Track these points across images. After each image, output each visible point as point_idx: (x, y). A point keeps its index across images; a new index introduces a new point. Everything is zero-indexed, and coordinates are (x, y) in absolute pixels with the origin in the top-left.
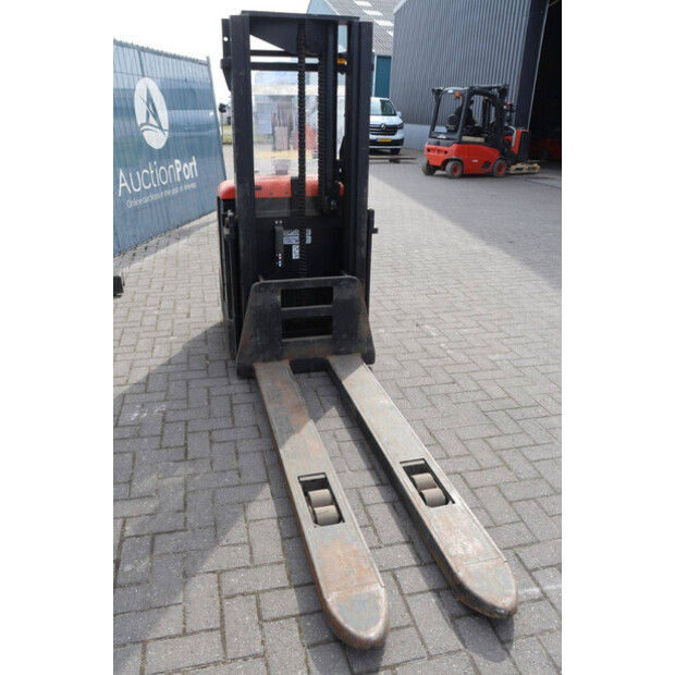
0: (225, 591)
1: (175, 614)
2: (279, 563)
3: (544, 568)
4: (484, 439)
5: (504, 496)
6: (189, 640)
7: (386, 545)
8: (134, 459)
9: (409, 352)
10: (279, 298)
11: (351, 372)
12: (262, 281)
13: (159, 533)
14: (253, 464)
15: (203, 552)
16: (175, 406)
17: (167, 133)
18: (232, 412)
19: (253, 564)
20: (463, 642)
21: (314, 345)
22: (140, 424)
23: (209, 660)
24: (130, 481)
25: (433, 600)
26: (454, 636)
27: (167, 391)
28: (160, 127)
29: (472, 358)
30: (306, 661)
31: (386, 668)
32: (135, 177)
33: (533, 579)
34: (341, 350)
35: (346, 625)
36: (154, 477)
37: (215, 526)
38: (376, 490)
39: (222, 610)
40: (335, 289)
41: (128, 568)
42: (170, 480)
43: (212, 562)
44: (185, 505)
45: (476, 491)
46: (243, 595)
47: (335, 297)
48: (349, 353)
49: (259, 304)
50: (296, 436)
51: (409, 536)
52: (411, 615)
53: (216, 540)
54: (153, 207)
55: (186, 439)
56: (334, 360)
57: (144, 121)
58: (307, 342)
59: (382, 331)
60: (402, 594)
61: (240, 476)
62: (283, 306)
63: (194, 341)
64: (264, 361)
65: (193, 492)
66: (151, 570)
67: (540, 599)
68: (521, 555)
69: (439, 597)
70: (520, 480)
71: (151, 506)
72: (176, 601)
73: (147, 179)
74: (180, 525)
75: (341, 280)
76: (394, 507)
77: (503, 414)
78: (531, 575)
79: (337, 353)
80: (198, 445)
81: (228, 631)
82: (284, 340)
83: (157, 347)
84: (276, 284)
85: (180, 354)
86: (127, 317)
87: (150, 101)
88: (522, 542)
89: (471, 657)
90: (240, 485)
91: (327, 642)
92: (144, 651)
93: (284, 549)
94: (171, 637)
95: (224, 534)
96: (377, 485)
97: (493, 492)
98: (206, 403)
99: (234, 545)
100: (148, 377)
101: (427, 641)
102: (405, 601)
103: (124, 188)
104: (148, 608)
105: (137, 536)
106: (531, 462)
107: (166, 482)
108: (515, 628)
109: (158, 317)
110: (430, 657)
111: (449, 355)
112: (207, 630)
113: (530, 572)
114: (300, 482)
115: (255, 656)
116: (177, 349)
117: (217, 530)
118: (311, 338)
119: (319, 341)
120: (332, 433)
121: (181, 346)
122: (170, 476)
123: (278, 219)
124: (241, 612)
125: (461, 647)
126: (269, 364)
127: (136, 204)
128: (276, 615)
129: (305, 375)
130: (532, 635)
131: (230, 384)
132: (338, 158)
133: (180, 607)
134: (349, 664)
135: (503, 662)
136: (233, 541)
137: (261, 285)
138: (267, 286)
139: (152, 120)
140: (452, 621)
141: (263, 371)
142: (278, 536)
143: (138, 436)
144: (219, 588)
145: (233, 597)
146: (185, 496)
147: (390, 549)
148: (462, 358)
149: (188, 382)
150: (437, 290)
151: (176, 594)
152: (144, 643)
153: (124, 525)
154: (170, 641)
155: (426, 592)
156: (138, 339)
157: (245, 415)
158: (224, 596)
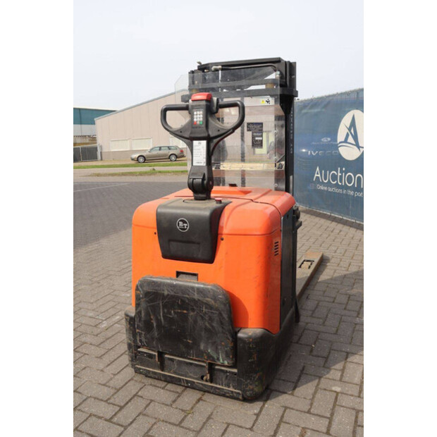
17: (362, 150)
28: (357, 145)
149: (336, 333)
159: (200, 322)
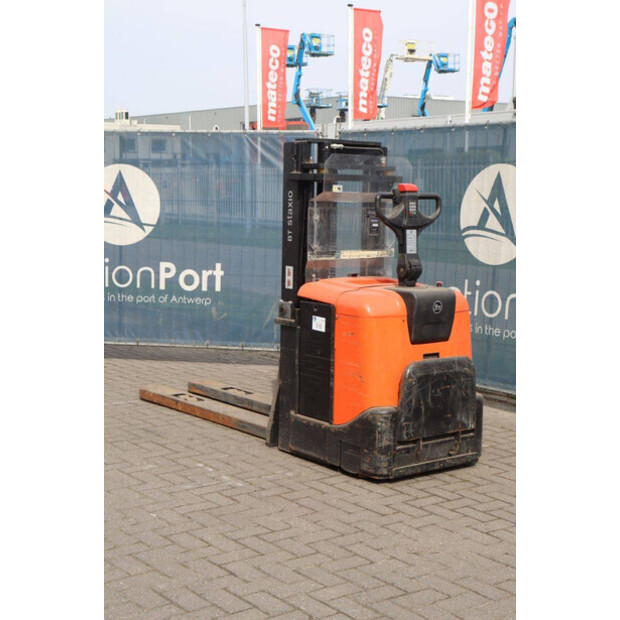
159: (459, 393)
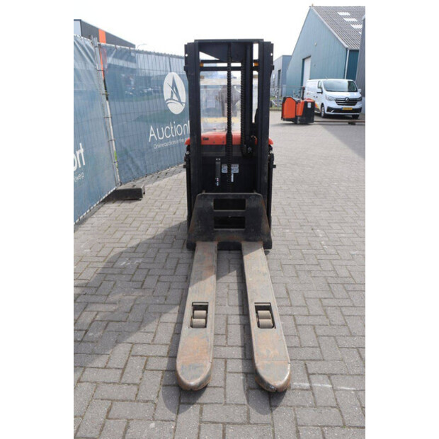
0: (133, 353)
1: (104, 358)
2: (166, 345)
3: (319, 374)
4: (320, 299)
5: (315, 332)
6: (106, 371)
7: (229, 346)
8: (114, 285)
9: (298, 245)
10: (212, 204)
11: (251, 252)
12: (204, 193)
13: (112, 321)
14: (175, 295)
15: (130, 333)
16: (147, 261)
17: (184, 105)
18: (176, 267)
19: (153, 343)
20: (248, 401)
21: (233, 234)
22: (125, 268)
23: (111, 381)
24: (108, 295)
25: (242, 378)
26: (245, 397)
27: (146, 252)
28: (180, 101)
29: (339, 252)
30: (159, 392)
31: (199, 404)
32: (160, 131)
33: (309, 379)
34: (251, 238)
35: (181, 376)
36: (121, 294)
37: (142, 322)
38: (238, 317)
39: (127, 361)
40: (247, 201)
41: (91, 334)
42: (128, 297)
43: (132, 339)
44: (131, 310)
45: (299, 327)
46: (141, 356)
47: (246, 206)
48: (255, 241)
49: (201, 206)
50: (202, 282)
51: (245, 344)
52: (225, 382)
53: (139, 329)
54: (171, 149)
55: (146, 278)
56: (244, 244)
57: (169, 97)
58: (229, 231)
59: (288, 231)
60: (225, 371)
61: (166, 300)
62: (215, 209)
63: (172, 228)
64: (203, 241)
65: (138, 304)
66: (101, 337)
67: (307, 390)
68: (308, 365)
69: (246, 376)
70: (331, 325)
71: (113, 308)
72: (107, 353)
73: (168, 132)
74: (124, 319)
75: (250, 195)
76: (244, 328)
77: (341, 286)
78: (308, 376)
79: (247, 240)
80: (150, 282)
81: (126, 371)
82: (215, 229)
83: (150, 229)
84: (210, 195)
85: (162, 234)
86: (140, 212)
87: (174, 86)
88: (313, 358)
89: (249, 409)
90: (164, 304)
91: (174, 385)
92: (83, 372)
93: (172, 339)
94: (98, 368)
95: (144, 326)
96: (240, 315)
97: (310, 329)
98: (164, 261)
99: (147, 332)
100: (138, 245)
101: (228, 397)
102: (225, 375)
103: (153, 137)
104: (93, 353)
105: (101, 321)
106: (344, 316)
107: (126, 297)
108: (283, 400)
109: (157, 213)
110: (226, 404)
111: (323, 249)
112: (116, 368)
113: (309, 375)
114: (193, 305)
115: (134, 384)
116: (161, 231)
117: (141, 323)
118: (232, 230)
119: (236, 231)
120: (227, 284)
121: (163, 229)
122: (129, 295)
123: (218, 157)
124: (137, 364)
125: (246, 403)
126: (206, 243)
127: (160, 146)
128: (153, 368)
129: (227, 252)
130: (291, 406)
131: (182, 253)
132: (253, 121)
133: (108, 356)
134: (180, 397)
135: (266, 416)
136: (147, 330)
137: (202, 195)
138: (205, 196)
139: (175, 97)
140: (247, 390)
141: (200, 247)
142: (172, 332)
143: (121, 273)
144: (131, 351)
145: (136, 356)
146: (133, 305)
147: (230, 348)
148: (333, 251)
150: (338, 209)
151: (109, 350)
152: (85, 368)
153: (96, 315)
154: (97, 369)
155: (240, 373)
156: (141, 223)
157: (182, 270)
158: (131, 354)
